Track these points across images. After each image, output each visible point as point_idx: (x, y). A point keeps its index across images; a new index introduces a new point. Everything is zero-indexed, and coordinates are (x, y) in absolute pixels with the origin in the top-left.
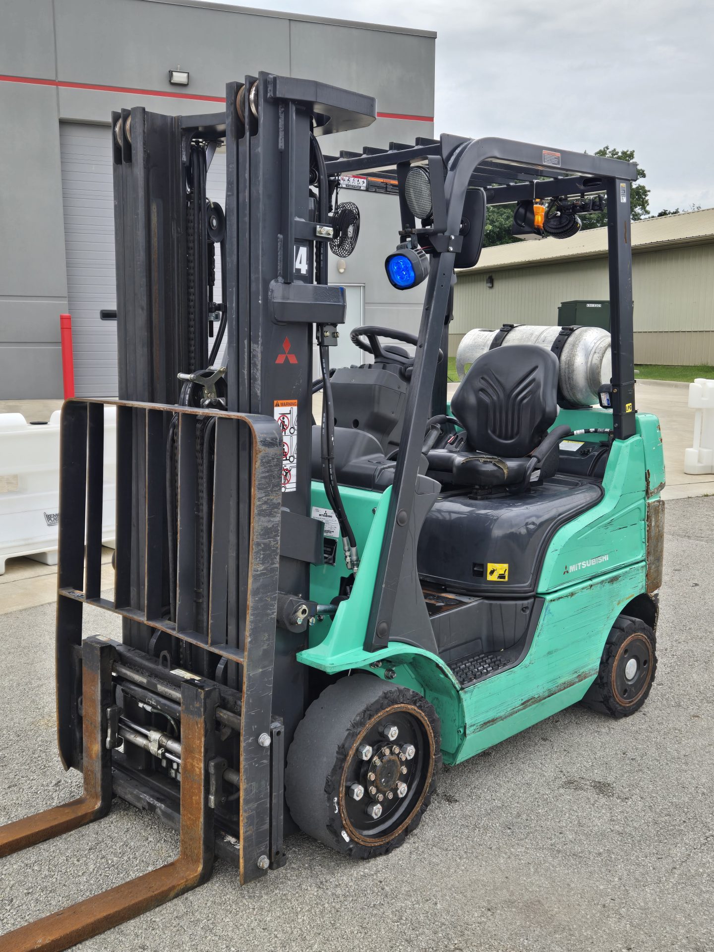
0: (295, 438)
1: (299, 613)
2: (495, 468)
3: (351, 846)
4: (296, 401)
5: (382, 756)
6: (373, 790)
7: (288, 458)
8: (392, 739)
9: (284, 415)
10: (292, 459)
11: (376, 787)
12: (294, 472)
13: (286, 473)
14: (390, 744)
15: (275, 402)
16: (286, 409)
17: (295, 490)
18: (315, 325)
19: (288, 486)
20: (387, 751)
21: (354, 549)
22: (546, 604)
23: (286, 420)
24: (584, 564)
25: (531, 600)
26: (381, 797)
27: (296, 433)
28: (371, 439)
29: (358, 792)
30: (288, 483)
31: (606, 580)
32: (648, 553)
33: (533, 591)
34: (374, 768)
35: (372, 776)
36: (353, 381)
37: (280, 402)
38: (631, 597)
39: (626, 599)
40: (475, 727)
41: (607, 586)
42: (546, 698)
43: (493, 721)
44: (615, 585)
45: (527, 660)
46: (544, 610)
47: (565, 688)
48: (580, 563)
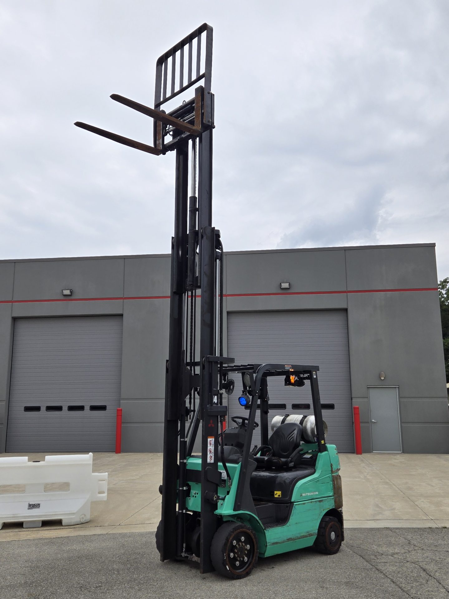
0: (213, 447)
1: (215, 497)
2: (277, 461)
3: (229, 572)
4: (213, 437)
5: (239, 545)
6: (236, 556)
8: (243, 541)
9: (210, 441)
10: (212, 453)
11: (237, 555)
12: (213, 457)
13: (211, 457)
14: (242, 542)
15: (208, 437)
16: (211, 439)
17: (213, 462)
18: (219, 416)
20: (241, 544)
21: (230, 481)
22: (294, 506)
23: (211, 442)
24: (309, 494)
25: (289, 504)
26: (239, 559)
28: (236, 449)
29: (232, 555)
30: (211, 460)
31: (317, 501)
32: (334, 493)
33: (290, 501)
34: (236, 548)
35: (236, 551)
36: (232, 432)
37: (209, 437)
38: (328, 509)
39: (327, 509)
40: (270, 544)
41: (318, 503)
42: (296, 539)
43: (277, 543)
44: (321, 503)
45: (288, 524)
46: (293, 508)
47: (303, 538)
48: (307, 494)
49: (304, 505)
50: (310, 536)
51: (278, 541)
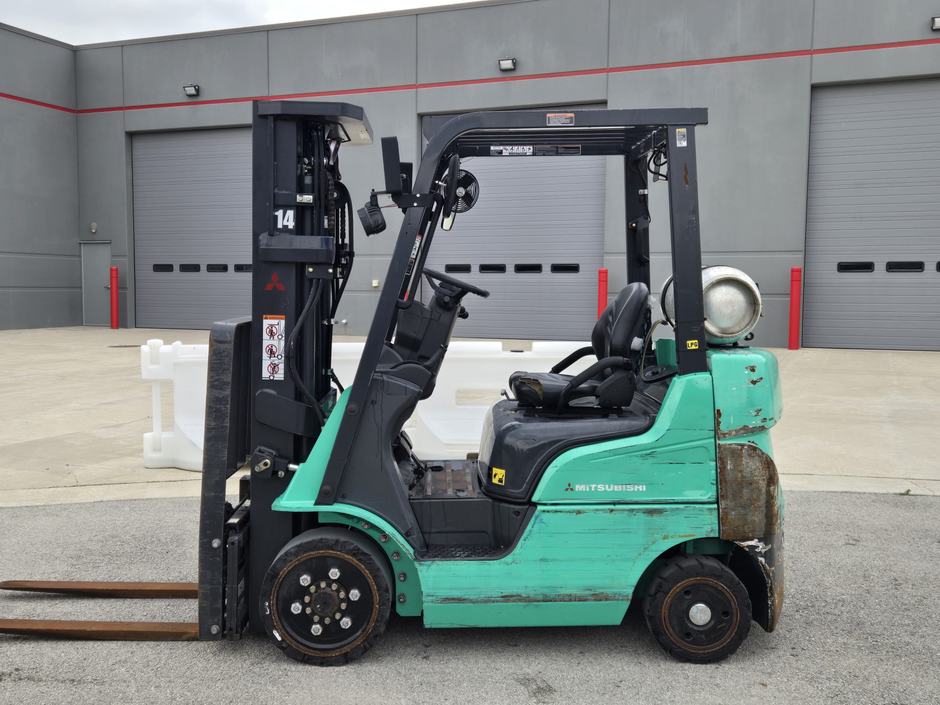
0: (283, 343)
1: (261, 464)
3: (284, 645)
4: (284, 316)
5: (319, 587)
6: (312, 611)
7: (276, 356)
8: (333, 578)
9: (272, 326)
10: (280, 357)
12: (282, 366)
13: (274, 367)
14: (331, 581)
15: (264, 316)
16: (275, 322)
17: (283, 379)
19: (275, 375)
20: (325, 585)
22: (537, 513)
23: (273, 329)
24: (601, 488)
25: (526, 507)
26: (320, 619)
27: (283, 338)
29: (295, 606)
30: (276, 373)
31: (640, 509)
32: (722, 497)
33: (524, 499)
34: (310, 593)
35: (309, 599)
37: (268, 316)
38: (688, 536)
39: (680, 537)
40: (434, 598)
41: (642, 517)
42: (539, 601)
43: (460, 600)
44: (656, 517)
45: (509, 558)
46: (533, 518)
47: (570, 600)
48: (593, 486)
49: (580, 515)
50: (600, 600)
51: (466, 597)
